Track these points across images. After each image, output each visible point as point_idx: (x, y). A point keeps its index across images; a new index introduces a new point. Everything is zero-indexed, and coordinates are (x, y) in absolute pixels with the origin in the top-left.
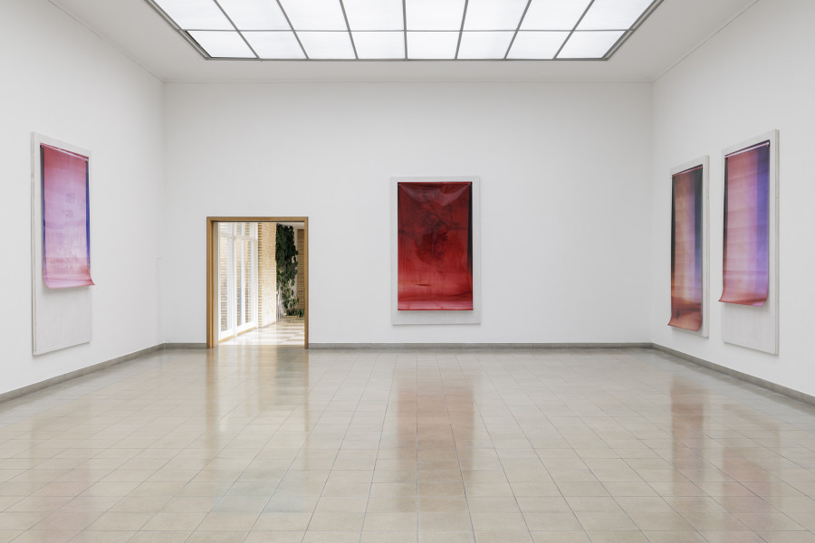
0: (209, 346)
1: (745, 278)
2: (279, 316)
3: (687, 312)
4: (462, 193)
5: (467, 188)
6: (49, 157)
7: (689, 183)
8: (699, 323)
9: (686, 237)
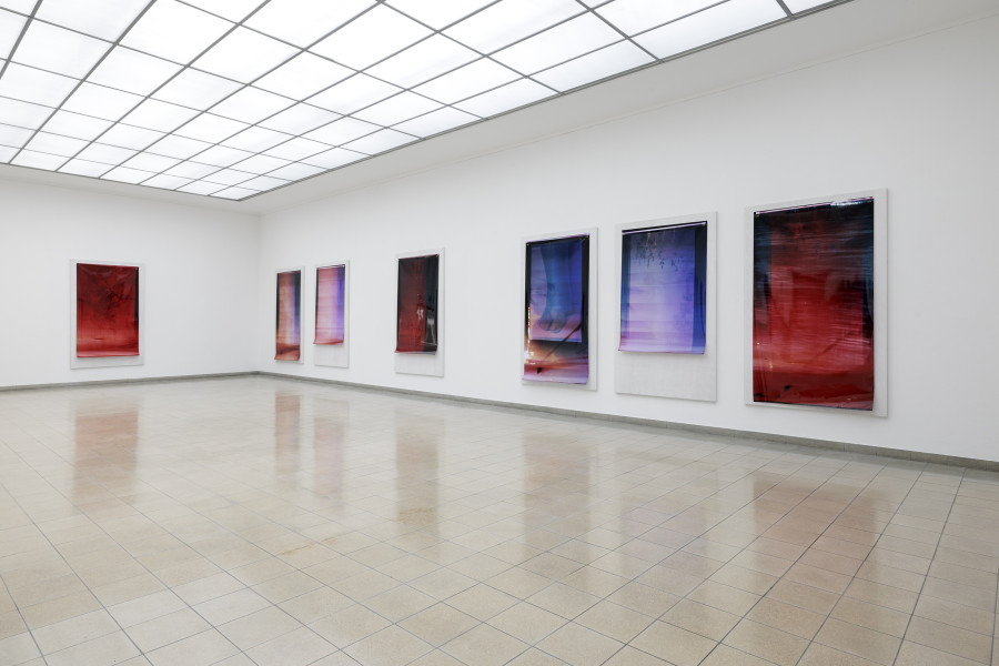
1: (330, 331)
3: (287, 351)
4: (131, 273)
5: (134, 271)
7: (290, 281)
8: (298, 356)
9: (288, 308)
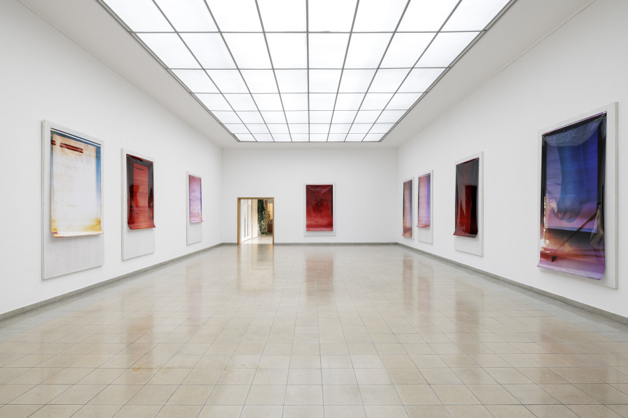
0: (238, 244)
1: (424, 219)
2: (259, 235)
3: (407, 231)
4: (329, 189)
5: (331, 187)
6: (192, 179)
7: (408, 185)
8: (411, 234)
